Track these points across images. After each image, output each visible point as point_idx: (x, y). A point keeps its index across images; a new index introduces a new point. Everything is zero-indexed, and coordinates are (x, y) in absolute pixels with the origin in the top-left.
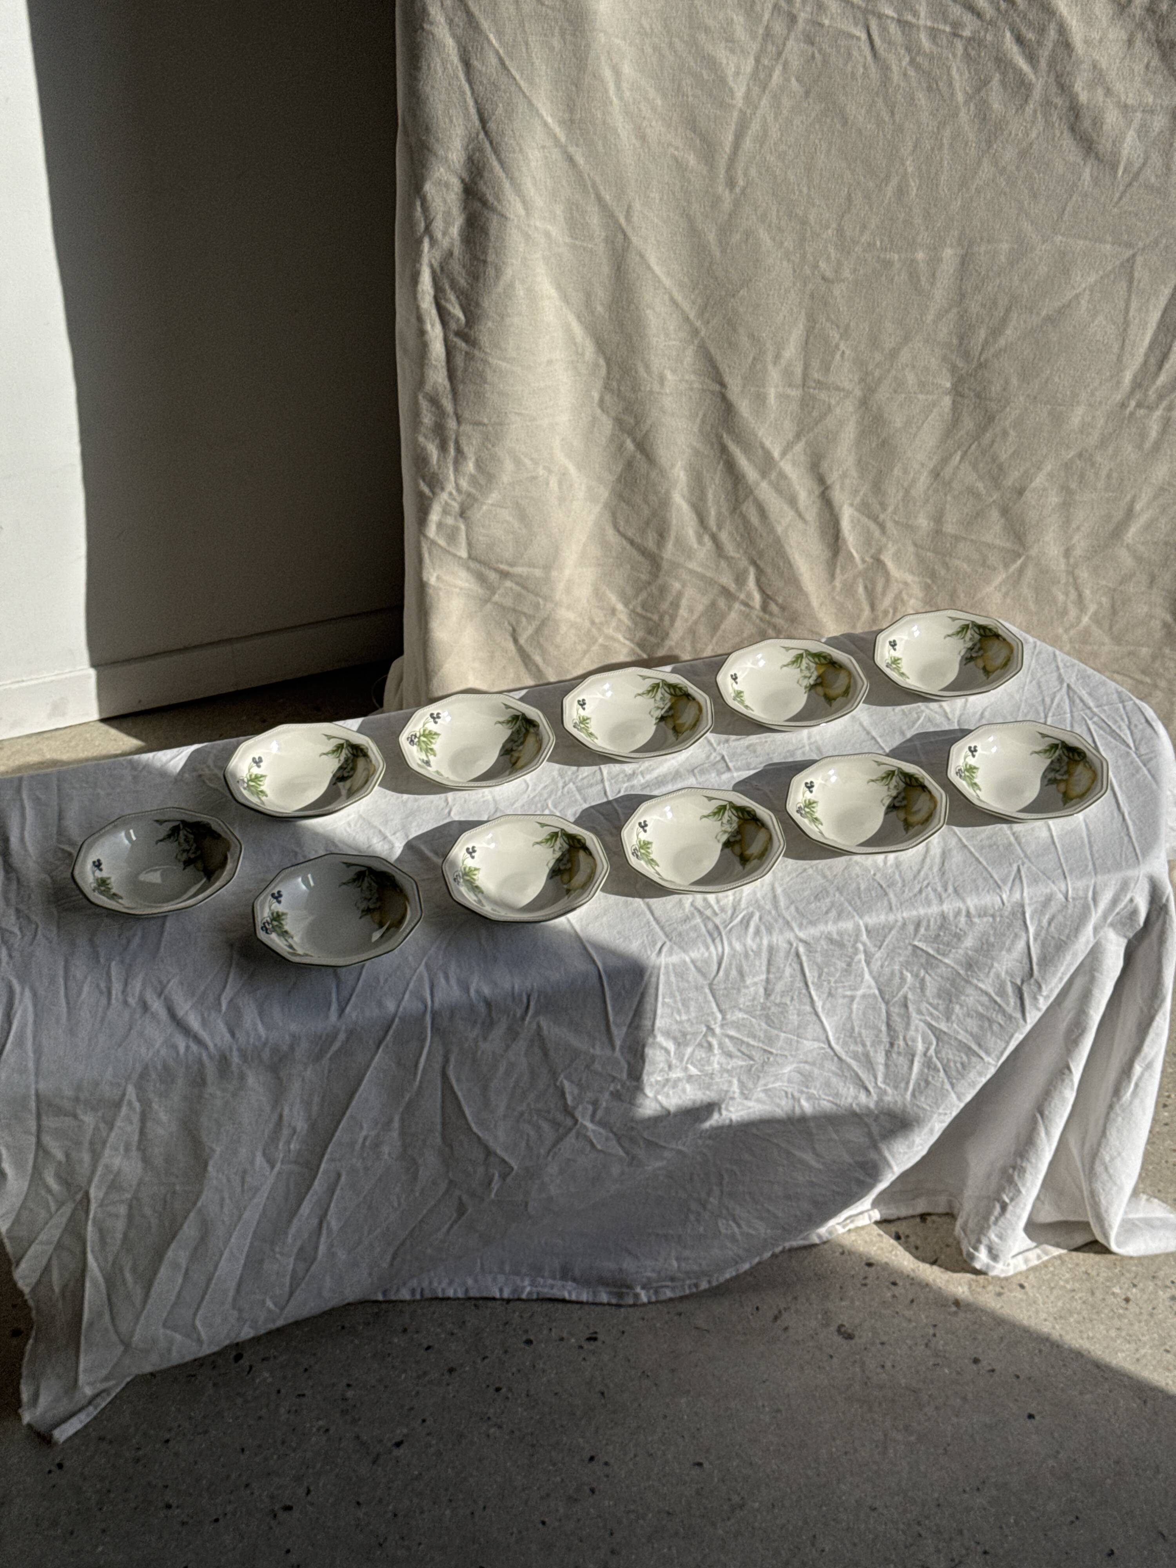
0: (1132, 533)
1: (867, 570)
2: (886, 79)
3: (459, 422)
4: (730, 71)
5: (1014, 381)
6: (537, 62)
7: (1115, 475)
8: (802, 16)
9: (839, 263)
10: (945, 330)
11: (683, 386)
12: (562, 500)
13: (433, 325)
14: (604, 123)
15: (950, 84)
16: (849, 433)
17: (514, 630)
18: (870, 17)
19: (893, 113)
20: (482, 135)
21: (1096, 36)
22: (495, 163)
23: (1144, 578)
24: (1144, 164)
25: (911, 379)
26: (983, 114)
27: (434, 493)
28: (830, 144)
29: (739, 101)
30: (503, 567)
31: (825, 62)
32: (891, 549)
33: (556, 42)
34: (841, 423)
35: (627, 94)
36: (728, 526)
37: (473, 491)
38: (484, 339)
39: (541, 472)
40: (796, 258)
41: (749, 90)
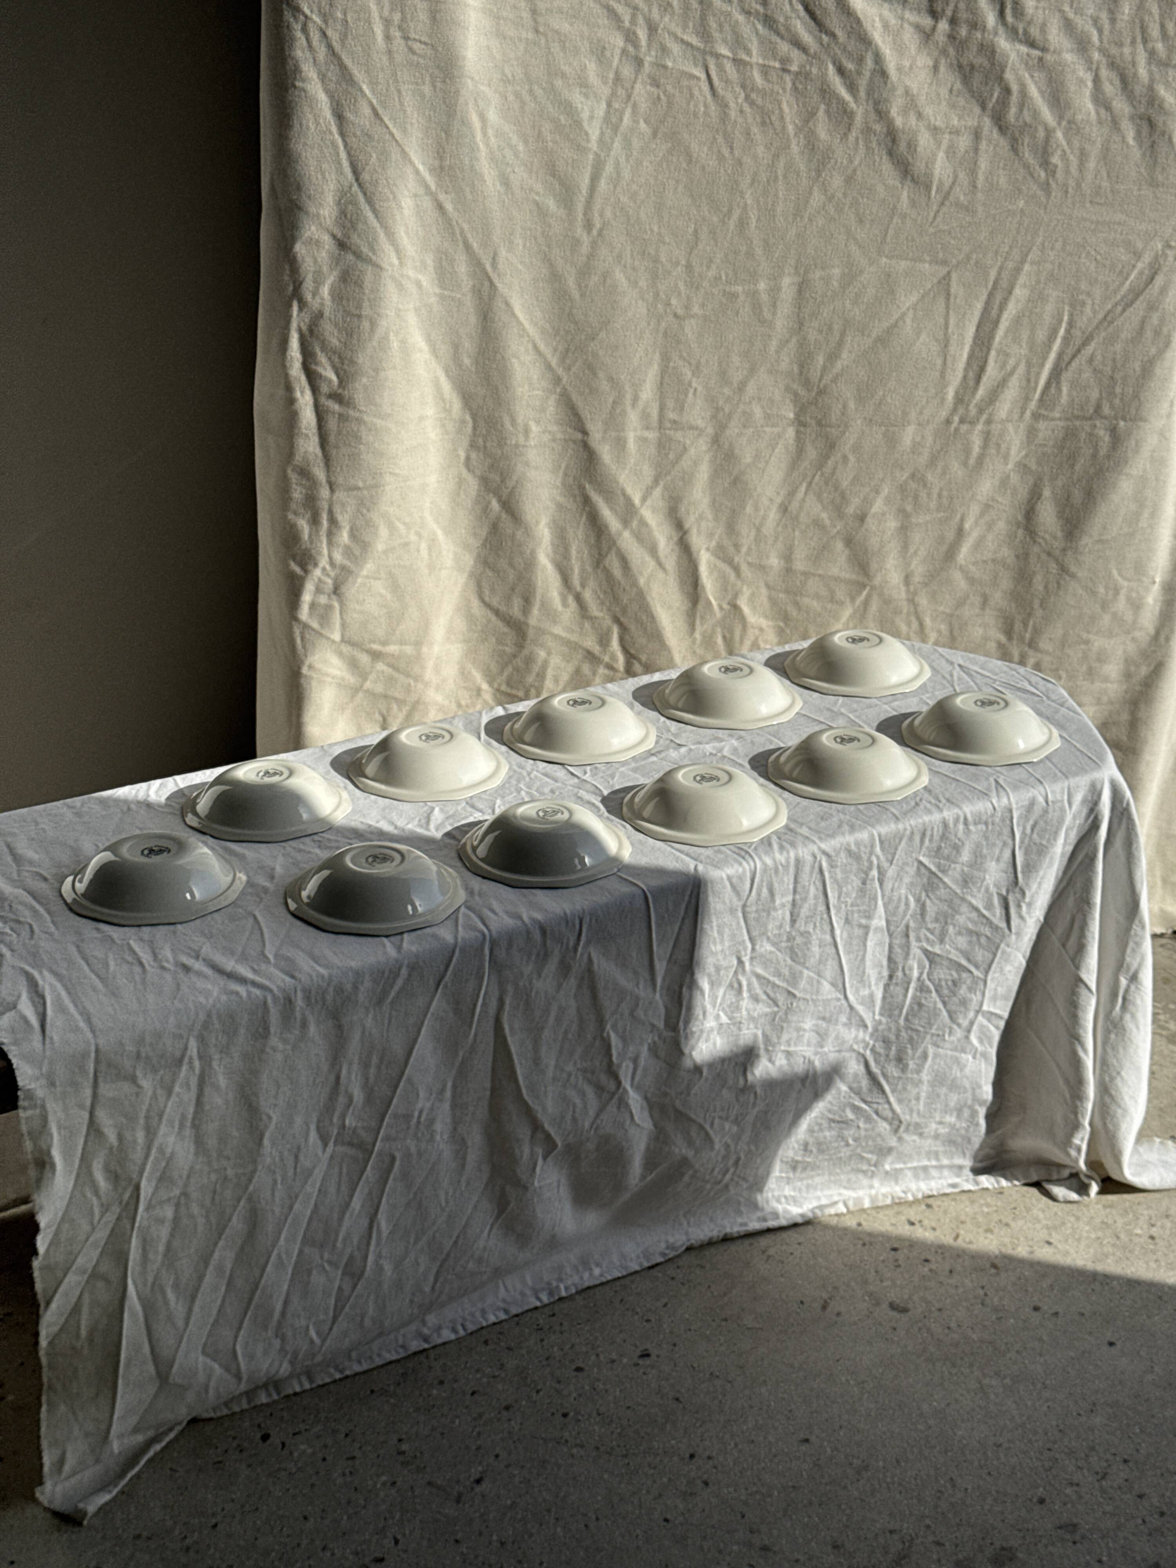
0: (964, 553)
1: (724, 618)
2: (724, 117)
3: (332, 490)
4: (585, 115)
5: (852, 405)
6: (409, 110)
7: (945, 493)
8: (648, 59)
9: (689, 298)
10: (787, 360)
11: (546, 437)
12: (431, 567)
13: (302, 392)
14: (472, 167)
15: (782, 118)
16: (703, 473)
17: (385, 720)
18: (708, 58)
19: (732, 148)
20: (355, 187)
21: (907, 63)
22: (370, 215)
23: (977, 600)
24: (954, 183)
25: (758, 412)
26: (811, 145)
27: (306, 571)
28: (677, 182)
29: (594, 145)
30: (376, 647)
31: (670, 104)
32: (746, 592)
33: (427, 89)
34: (696, 463)
35: (493, 140)
36: (592, 583)
37: (347, 563)
38: (359, 397)
39: (413, 538)
40: (650, 297)
41: (602, 133)
